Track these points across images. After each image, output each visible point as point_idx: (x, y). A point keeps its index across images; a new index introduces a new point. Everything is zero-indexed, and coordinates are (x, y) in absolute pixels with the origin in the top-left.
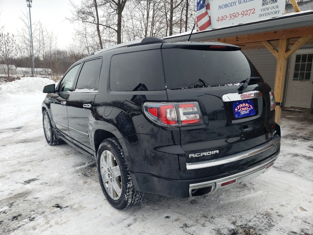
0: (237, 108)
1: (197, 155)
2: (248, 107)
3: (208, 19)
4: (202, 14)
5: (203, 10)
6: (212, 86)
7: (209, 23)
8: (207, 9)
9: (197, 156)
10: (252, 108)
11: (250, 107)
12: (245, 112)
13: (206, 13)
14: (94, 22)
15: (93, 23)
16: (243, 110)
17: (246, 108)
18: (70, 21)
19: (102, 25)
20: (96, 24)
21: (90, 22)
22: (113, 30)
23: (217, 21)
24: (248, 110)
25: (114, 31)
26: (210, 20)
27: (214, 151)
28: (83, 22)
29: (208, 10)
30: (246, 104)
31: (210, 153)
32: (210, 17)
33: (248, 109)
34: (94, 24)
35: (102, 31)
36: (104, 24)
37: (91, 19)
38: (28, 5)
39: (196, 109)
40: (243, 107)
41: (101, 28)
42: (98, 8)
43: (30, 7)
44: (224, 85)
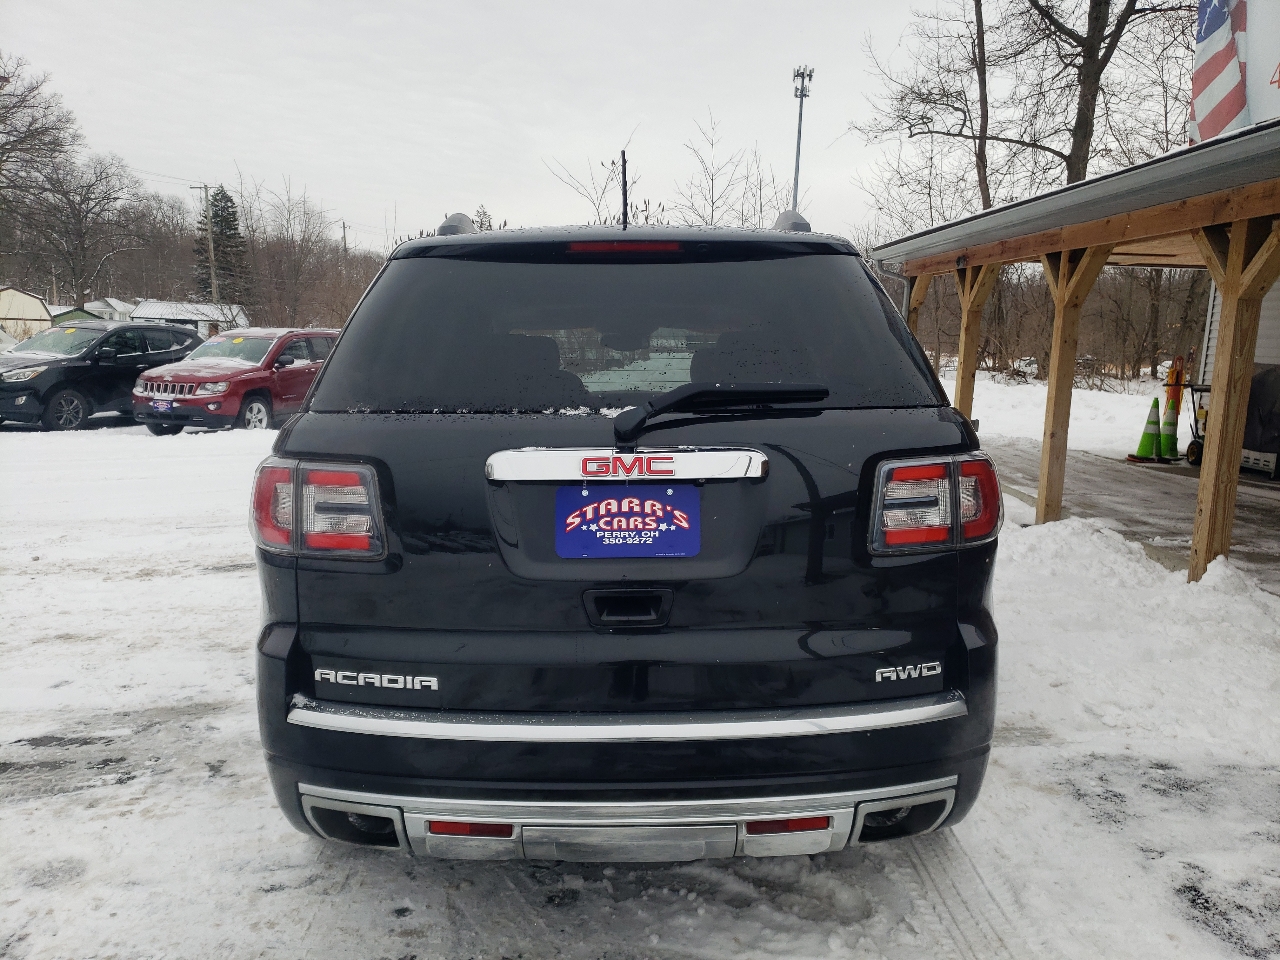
0: (583, 515)
1: (345, 677)
2: (658, 517)
3: (1238, 77)
4: (1215, 58)
5: (1221, 38)
6: (476, 412)
7: (1239, 99)
8: (1234, 30)
9: (346, 682)
10: (685, 524)
11: (668, 518)
12: (624, 538)
13: (1232, 49)
14: (961, 130)
15: (960, 134)
16: (615, 526)
17: (640, 520)
18: (865, 137)
19: (997, 139)
20: (974, 137)
21: (943, 133)
22: (1050, 155)
23: (1271, 83)
24: (655, 530)
25: (1057, 159)
26: (1242, 85)
27: (418, 679)
28: (911, 136)
29: (1239, 35)
30: (648, 504)
31: (396, 681)
32: (1243, 68)
33: (654, 525)
34: (961, 139)
35: (1002, 162)
36: (1012, 134)
37: (950, 120)
38: (797, 89)
39: (358, 496)
40: (620, 513)
41: (996, 153)
42: (989, 70)
43: (805, 96)
44: (540, 412)
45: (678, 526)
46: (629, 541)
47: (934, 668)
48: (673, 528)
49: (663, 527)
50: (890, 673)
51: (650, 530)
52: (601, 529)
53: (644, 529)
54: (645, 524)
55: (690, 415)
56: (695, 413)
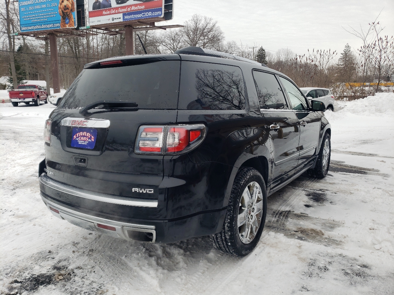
0: (76, 136)
16: (81, 139)
30: (88, 134)
45: (92, 140)
46: (83, 143)
47: (151, 191)
48: (91, 141)
49: (89, 140)
50: (137, 190)
51: (87, 141)
52: (79, 140)
53: (86, 141)
54: (86, 139)
55: (104, 110)
56: (106, 109)
